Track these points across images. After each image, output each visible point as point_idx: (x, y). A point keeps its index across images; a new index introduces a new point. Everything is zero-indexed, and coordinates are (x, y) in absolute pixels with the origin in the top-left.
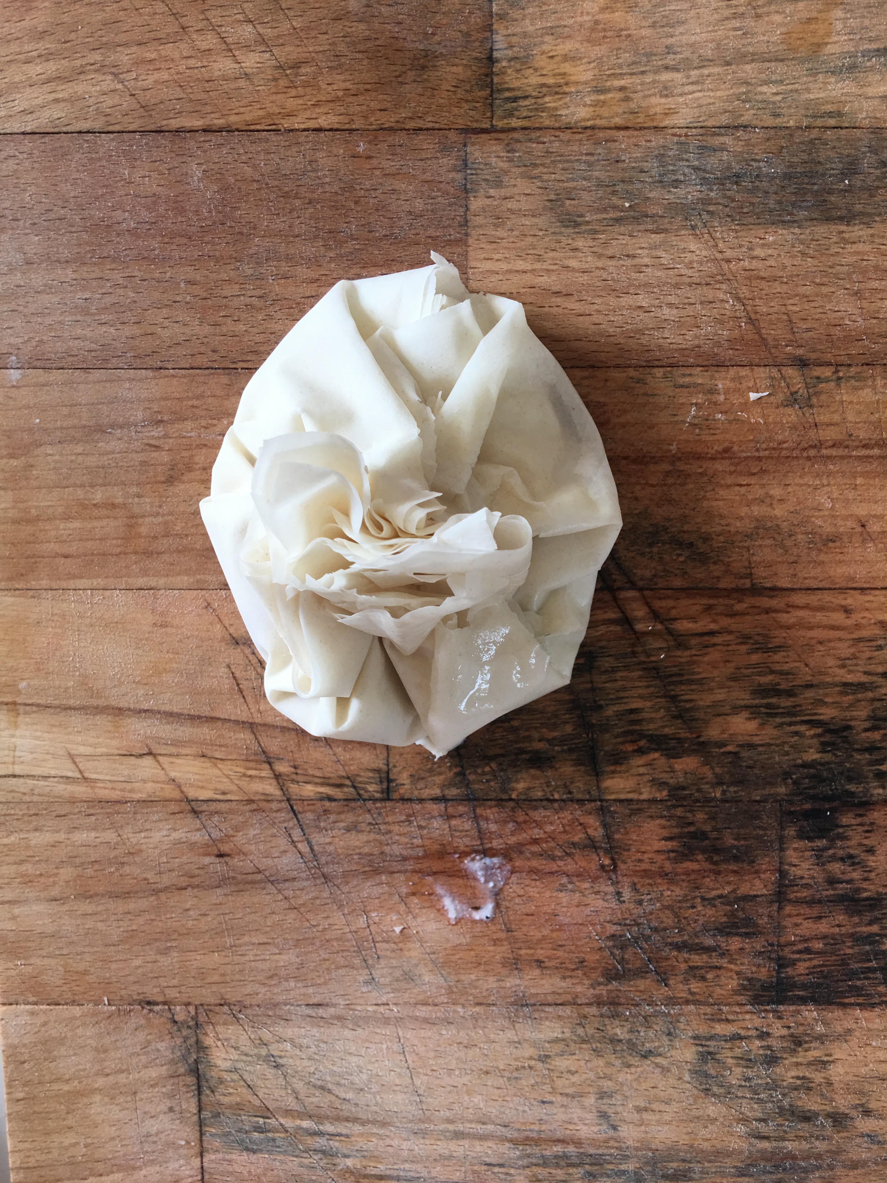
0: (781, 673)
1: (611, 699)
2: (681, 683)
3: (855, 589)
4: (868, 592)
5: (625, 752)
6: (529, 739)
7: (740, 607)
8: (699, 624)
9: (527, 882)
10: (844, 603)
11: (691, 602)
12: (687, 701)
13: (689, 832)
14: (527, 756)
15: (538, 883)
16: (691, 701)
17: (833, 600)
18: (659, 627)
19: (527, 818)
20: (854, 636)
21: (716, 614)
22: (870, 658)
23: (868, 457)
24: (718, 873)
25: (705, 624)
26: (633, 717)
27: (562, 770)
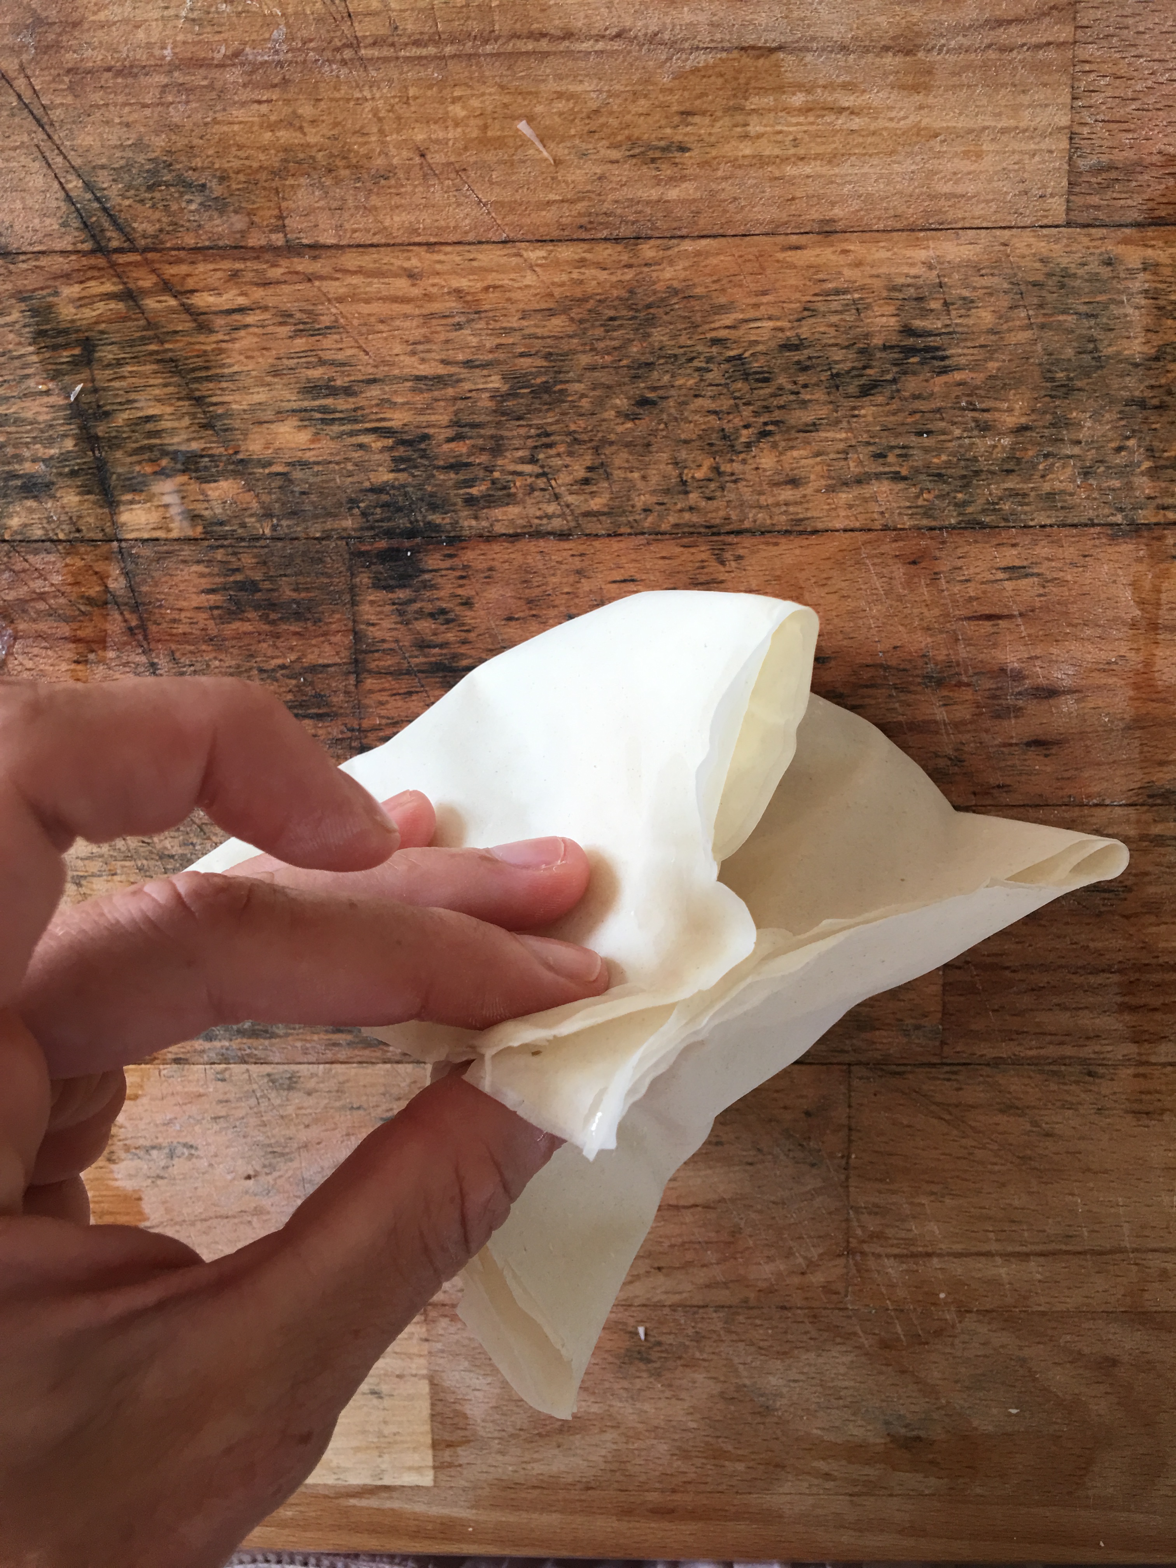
0: (333, 363)
1: (120, 404)
2: (208, 379)
3: (419, 244)
4: (437, 248)
5: (144, 475)
6: (19, 458)
7: (276, 273)
8: (225, 297)
9: (36, 651)
10: (407, 265)
11: (211, 266)
12: (215, 404)
13: (235, 582)
14: (19, 483)
15: (50, 652)
16: (223, 403)
17: (392, 260)
18: (173, 302)
19: (27, 566)
20: (424, 311)
21: (246, 283)
22: (447, 341)
23: (420, 58)
24: (277, 636)
25: (231, 298)
26: (149, 426)
27: (65, 501)
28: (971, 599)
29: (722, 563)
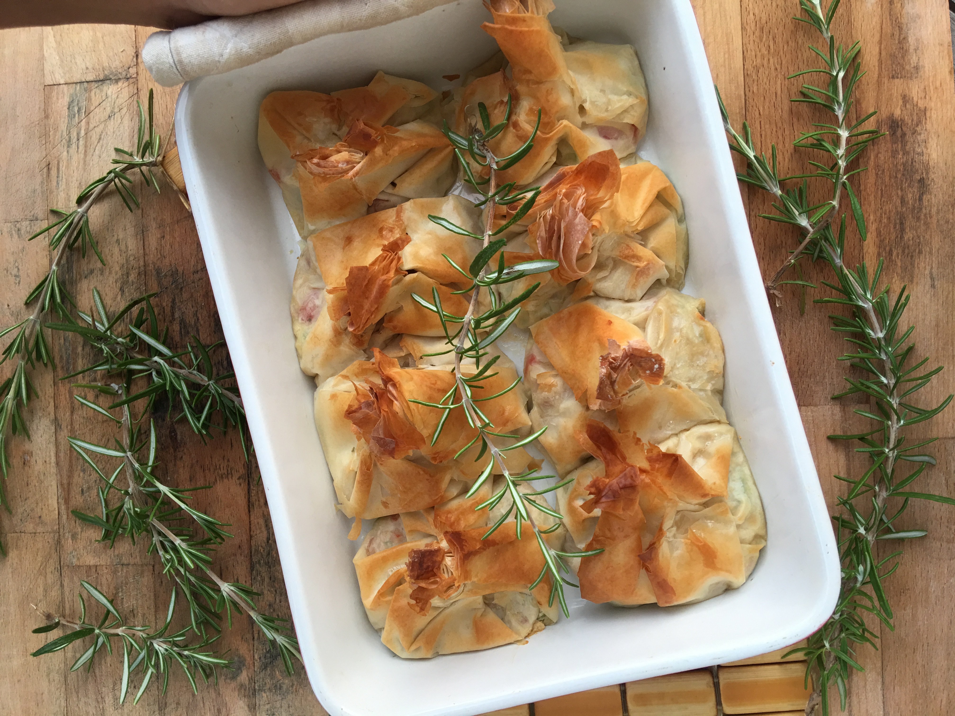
28: (227, 568)
29: (239, 479)
